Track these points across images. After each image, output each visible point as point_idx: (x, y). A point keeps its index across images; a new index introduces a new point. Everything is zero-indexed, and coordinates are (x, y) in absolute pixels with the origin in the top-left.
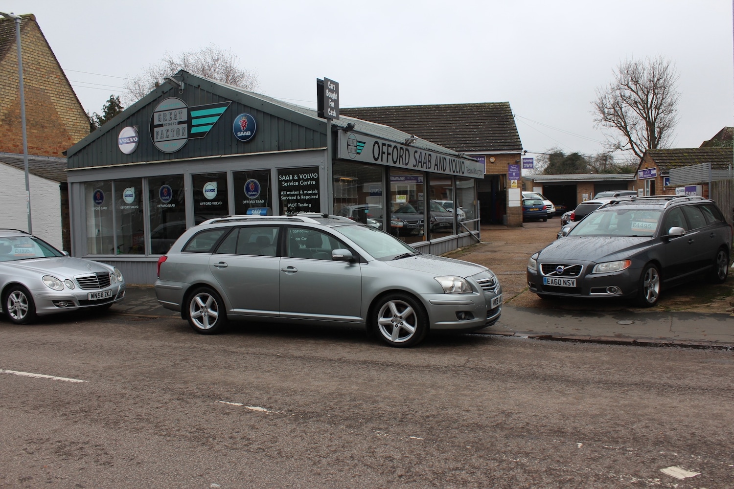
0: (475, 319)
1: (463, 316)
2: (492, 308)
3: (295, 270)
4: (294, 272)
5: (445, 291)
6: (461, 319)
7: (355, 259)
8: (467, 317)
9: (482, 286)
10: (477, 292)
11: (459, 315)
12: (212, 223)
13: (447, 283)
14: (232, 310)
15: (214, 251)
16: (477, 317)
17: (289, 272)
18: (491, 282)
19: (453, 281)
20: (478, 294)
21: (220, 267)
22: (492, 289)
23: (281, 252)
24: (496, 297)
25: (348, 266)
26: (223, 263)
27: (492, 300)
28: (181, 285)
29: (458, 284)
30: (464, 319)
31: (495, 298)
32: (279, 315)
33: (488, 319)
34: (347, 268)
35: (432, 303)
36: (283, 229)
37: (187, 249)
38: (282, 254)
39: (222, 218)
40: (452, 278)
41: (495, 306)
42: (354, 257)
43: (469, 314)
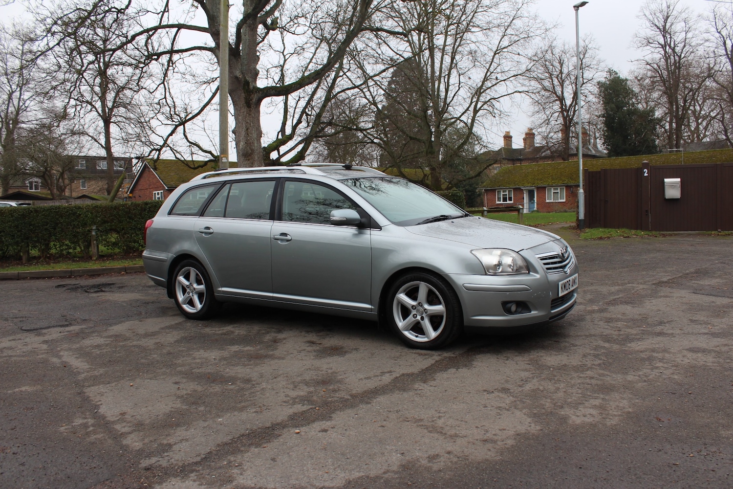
0: (532, 312)
1: (513, 308)
2: (560, 296)
3: (289, 237)
4: (288, 240)
5: (485, 270)
6: (509, 312)
7: (365, 223)
8: (520, 310)
9: (545, 264)
10: (536, 272)
11: (506, 307)
12: (204, 178)
13: (490, 259)
14: (220, 289)
15: (202, 213)
16: (536, 309)
17: (282, 240)
18: (560, 258)
19: (500, 256)
20: (538, 276)
21: (206, 233)
22: (561, 267)
23: (275, 214)
24: (568, 280)
25: (356, 232)
26: (208, 228)
27: (560, 283)
28: (166, 256)
29: (508, 260)
30: (516, 312)
31: (566, 281)
32: (273, 297)
33: (552, 311)
34: (355, 235)
35: (468, 289)
36: (280, 182)
37: (174, 211)
38: (276, 216)
39: (215, 171)
40: (499, 252)
41: (566, 292)
42: (363, 220)
43: (523, 306)
